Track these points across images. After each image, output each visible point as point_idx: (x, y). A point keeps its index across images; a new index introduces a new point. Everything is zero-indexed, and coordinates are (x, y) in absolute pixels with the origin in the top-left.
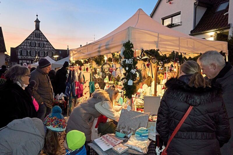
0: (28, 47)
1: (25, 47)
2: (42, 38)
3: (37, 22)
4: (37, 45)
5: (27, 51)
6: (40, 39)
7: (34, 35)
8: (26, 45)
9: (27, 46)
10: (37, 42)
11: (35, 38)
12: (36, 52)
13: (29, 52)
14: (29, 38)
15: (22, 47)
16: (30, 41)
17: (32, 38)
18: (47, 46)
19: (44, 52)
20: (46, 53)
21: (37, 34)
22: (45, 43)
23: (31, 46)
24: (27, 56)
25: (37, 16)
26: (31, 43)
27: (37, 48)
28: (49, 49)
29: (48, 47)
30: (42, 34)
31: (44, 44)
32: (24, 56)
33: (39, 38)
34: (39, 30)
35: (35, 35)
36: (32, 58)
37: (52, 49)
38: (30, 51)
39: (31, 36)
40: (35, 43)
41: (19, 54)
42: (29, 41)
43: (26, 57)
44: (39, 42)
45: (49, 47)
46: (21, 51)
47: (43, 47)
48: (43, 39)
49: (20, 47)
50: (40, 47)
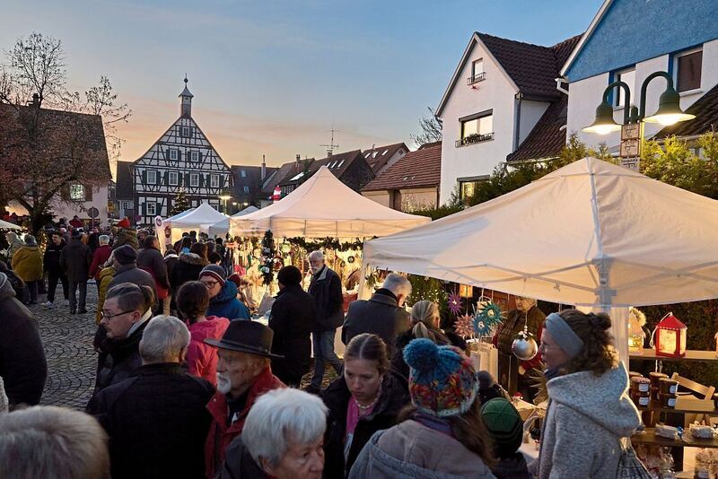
0: (162, 163)
1: (154, 162)
2: (196, 138)
3: (186, 96)
4: (183, 158)
5: (159, 173)
6: (193, 141)
7: (176, 131)
8: (155, 157)
9: (158, 159)
10: (182, 149)
11: (179, 140)
12: (180, 175)
13: (162, 175)
14: (165, 139)
15: (147, 162)
16: (167, 147)
17: (172, 139)
18: (208, 160)
19: (201, 176)
20: (205, 177)
21: (186, 128)
22: (204, 152)
23: (167, 159)
24: (157, 185)
25: (186, 81)
26: (168, 151)
27: (182, 165)
28: (214, 167)
29: (211, 164)
30: (197, 127)
31: (201, 155)
32: (152, 187)
33: (188, 140)
34: (191, 119)
35: (180, 131)
36: (170, 190)
37: (221, 167)
38: (166, 174)
39: (169, 134)
40: (180, 152)
41: (138, 180)
42: (165, 148)
43: (155, 190)
44: (188, 149)
45: (214, 161)
46: (144, 173)
47: (199, 163)
48: (198, 142)
49: (141, 162)
50: (190, 162)
